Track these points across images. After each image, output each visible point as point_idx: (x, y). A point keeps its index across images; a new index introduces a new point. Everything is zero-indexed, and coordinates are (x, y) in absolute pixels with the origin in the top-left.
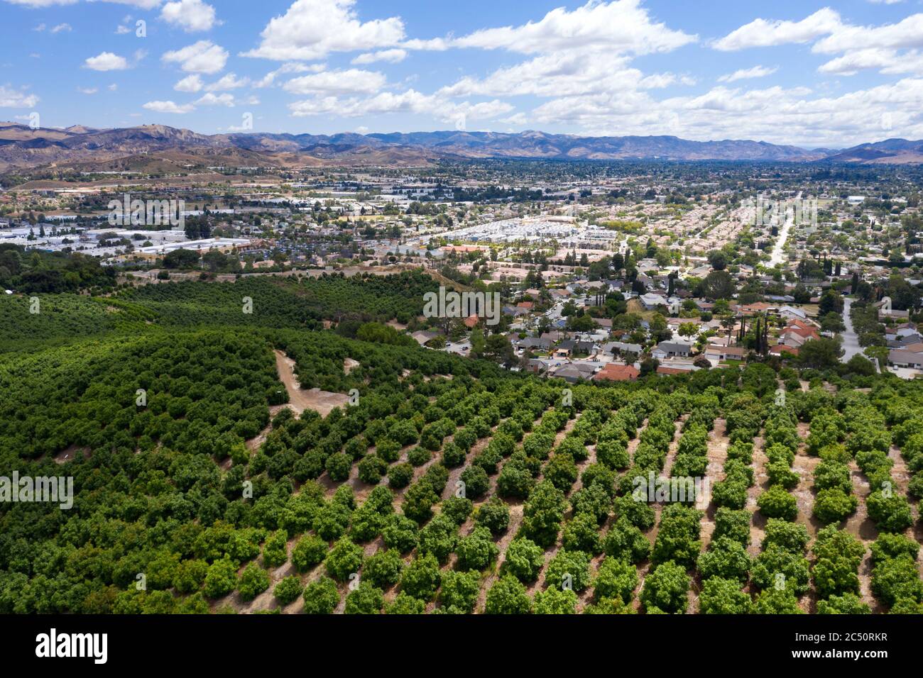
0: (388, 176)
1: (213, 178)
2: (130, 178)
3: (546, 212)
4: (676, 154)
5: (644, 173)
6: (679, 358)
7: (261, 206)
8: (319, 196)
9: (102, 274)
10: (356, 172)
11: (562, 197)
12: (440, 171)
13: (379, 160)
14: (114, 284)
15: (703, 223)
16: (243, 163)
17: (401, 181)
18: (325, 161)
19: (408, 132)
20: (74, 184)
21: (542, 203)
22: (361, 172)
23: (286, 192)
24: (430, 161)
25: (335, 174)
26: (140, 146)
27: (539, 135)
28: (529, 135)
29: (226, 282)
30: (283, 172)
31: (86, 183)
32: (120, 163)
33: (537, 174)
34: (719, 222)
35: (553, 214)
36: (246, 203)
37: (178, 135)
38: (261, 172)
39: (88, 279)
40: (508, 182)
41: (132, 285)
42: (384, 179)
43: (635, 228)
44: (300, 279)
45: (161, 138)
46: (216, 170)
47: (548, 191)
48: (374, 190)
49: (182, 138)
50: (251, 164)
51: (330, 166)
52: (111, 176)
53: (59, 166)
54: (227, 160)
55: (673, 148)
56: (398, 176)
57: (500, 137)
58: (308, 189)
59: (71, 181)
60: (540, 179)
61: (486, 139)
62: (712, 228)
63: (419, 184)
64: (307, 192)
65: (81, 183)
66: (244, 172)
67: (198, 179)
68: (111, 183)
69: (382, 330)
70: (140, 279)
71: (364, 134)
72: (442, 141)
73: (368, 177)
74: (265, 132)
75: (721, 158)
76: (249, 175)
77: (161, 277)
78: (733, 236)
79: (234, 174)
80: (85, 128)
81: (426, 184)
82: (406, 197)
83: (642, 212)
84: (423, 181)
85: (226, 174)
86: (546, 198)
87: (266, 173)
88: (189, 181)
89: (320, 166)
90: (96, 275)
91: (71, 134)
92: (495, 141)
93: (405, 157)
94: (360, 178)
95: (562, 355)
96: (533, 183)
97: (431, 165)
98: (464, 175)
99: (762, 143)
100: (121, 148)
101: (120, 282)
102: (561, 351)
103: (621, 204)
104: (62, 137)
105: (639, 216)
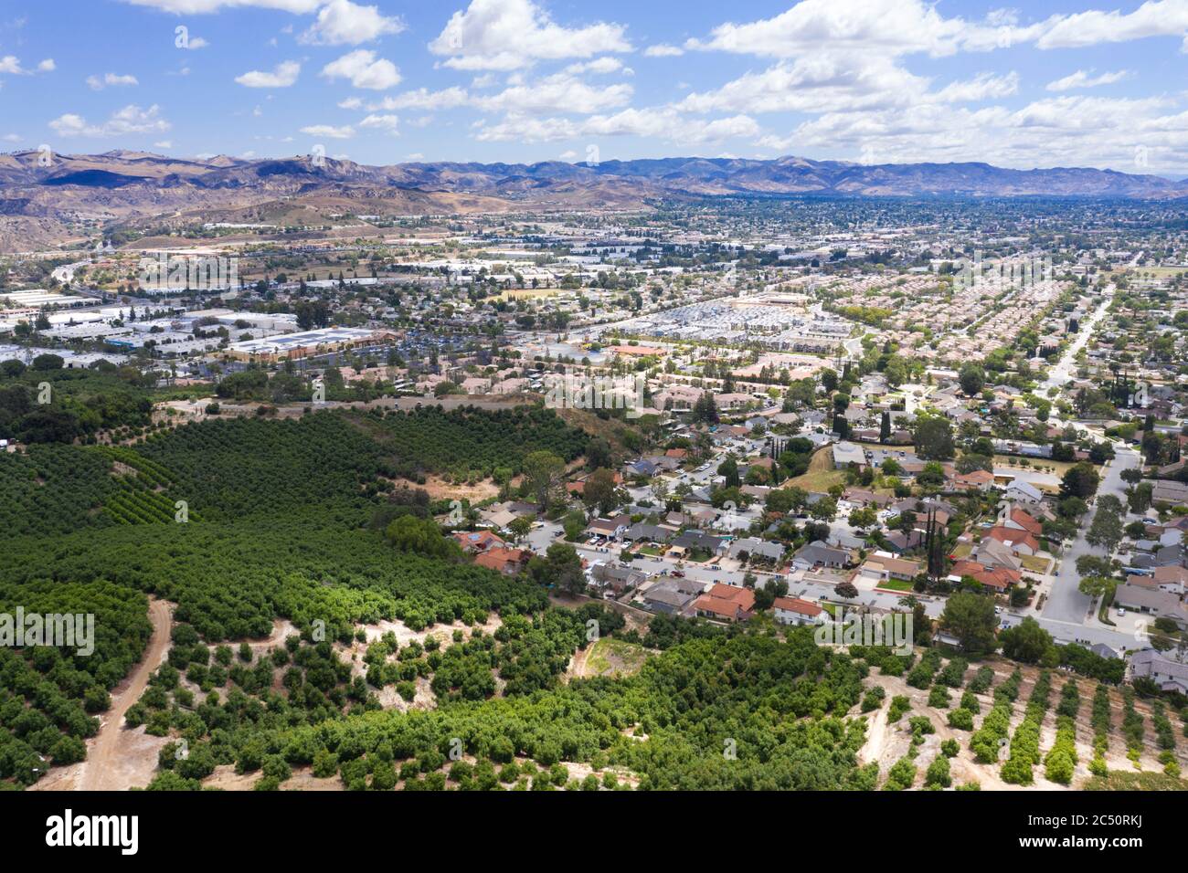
0: (586, 227)
1: (364, 232)
2: (262, 232)
3: (771, 287)
4: (986, 188)
5: (930, 219)
6: (828, 570)
7: (413, 272)
8: (488, 257)
9: (134, 411)
10: (547, 220)
11: (803, 261)
12: (656, 218)
13: (583, 201)
14: (147, 422)
15: (980, 309)
16: (406, 209)
17: (601, 234)
18: (512, 204)
19: (629, 160)
20: (194, 241)
21: (774, 269)
22: (553, 220)
23: (451, 251)
24: (648, 202)
25: (516, 224)
26: (291, 183)
27: (800, 163)
28: (787, 162)
29: (288, 419)
30: (452, 222)
31: (209, 240)
32: (255, 210)
33: (784, 222)
34: (1003, 307)
35: (780, 290)
36: (396, 269)
37: (338, 168)
38: (426, 222)
39: (114, 418)
40: (740, 235)
41: (170, 423)
42: (580, 231)
43: (879, 318)
44: (385, 413)
45: (318, 172)
46: (369, 221)
47: (788, 251)
48: (563, 247)
49: (342, 171)
50: (416, 211)
51: (516, 212)
52: (239, 230)
53: (184, 215)
54: (386, 206)
55: (983, 180)
56: (598, 228)
57: (749, 165)
58: (479, 246)
59: (191, 237)
60: (785, 231)
61: (731, 168)
62: (987, 319)
63: (624, 238)
64: (476, 251)
65: (202, 240)
66: (404, 223)
67: (344, 234)
68: (238, 240)
69: (416, 530)
70: (183, 414)
71: (572, 162)
72: (672, 171)
73: (560, 227)
74: (448, 161)
75: (1048, 192)
76: (410, 227)
77: (212, 410)
78: (1011, 335)
79: (390, 225)
80: (230, 159)
81: (634, 239)
82: (598, 259)
83: (902, 289)
84: (629, 234)
85: (380, 226)
86: (783, 263)
87: (432, 224)
88: (333, 235)
89: (503, 211)
90: (125, 411)
91: (212, 167)
92: (741, 171)
93: (617, 197)
94: (549, 229)
95: (676, 555)
96: (773, 238)
97: (647, 209)
98: (686, 224)
99: (1108, 171)
100: (267, 187)
101: (155, 419)
102: (676, 549)
103: (880, 273)
104: (199, 172)
105: (894, 296)
